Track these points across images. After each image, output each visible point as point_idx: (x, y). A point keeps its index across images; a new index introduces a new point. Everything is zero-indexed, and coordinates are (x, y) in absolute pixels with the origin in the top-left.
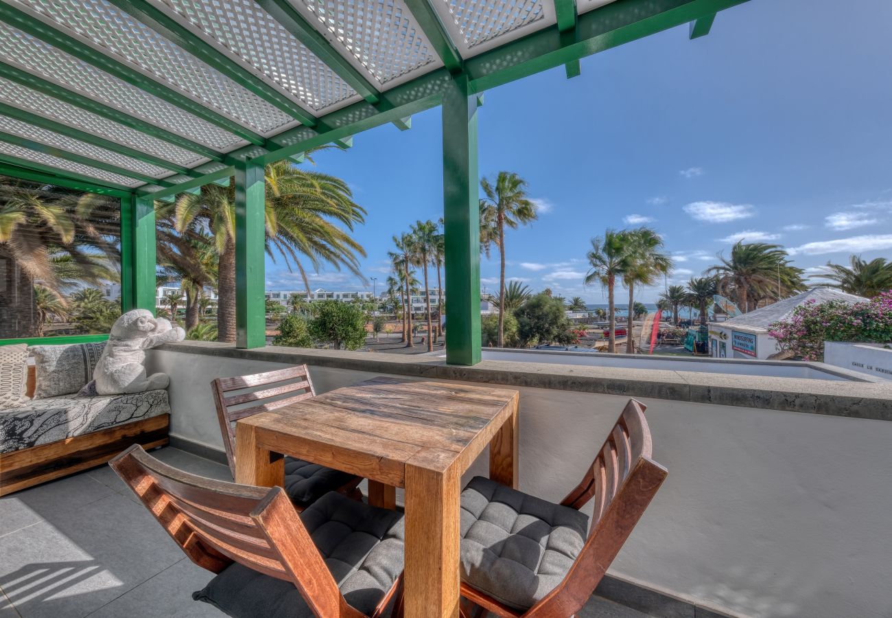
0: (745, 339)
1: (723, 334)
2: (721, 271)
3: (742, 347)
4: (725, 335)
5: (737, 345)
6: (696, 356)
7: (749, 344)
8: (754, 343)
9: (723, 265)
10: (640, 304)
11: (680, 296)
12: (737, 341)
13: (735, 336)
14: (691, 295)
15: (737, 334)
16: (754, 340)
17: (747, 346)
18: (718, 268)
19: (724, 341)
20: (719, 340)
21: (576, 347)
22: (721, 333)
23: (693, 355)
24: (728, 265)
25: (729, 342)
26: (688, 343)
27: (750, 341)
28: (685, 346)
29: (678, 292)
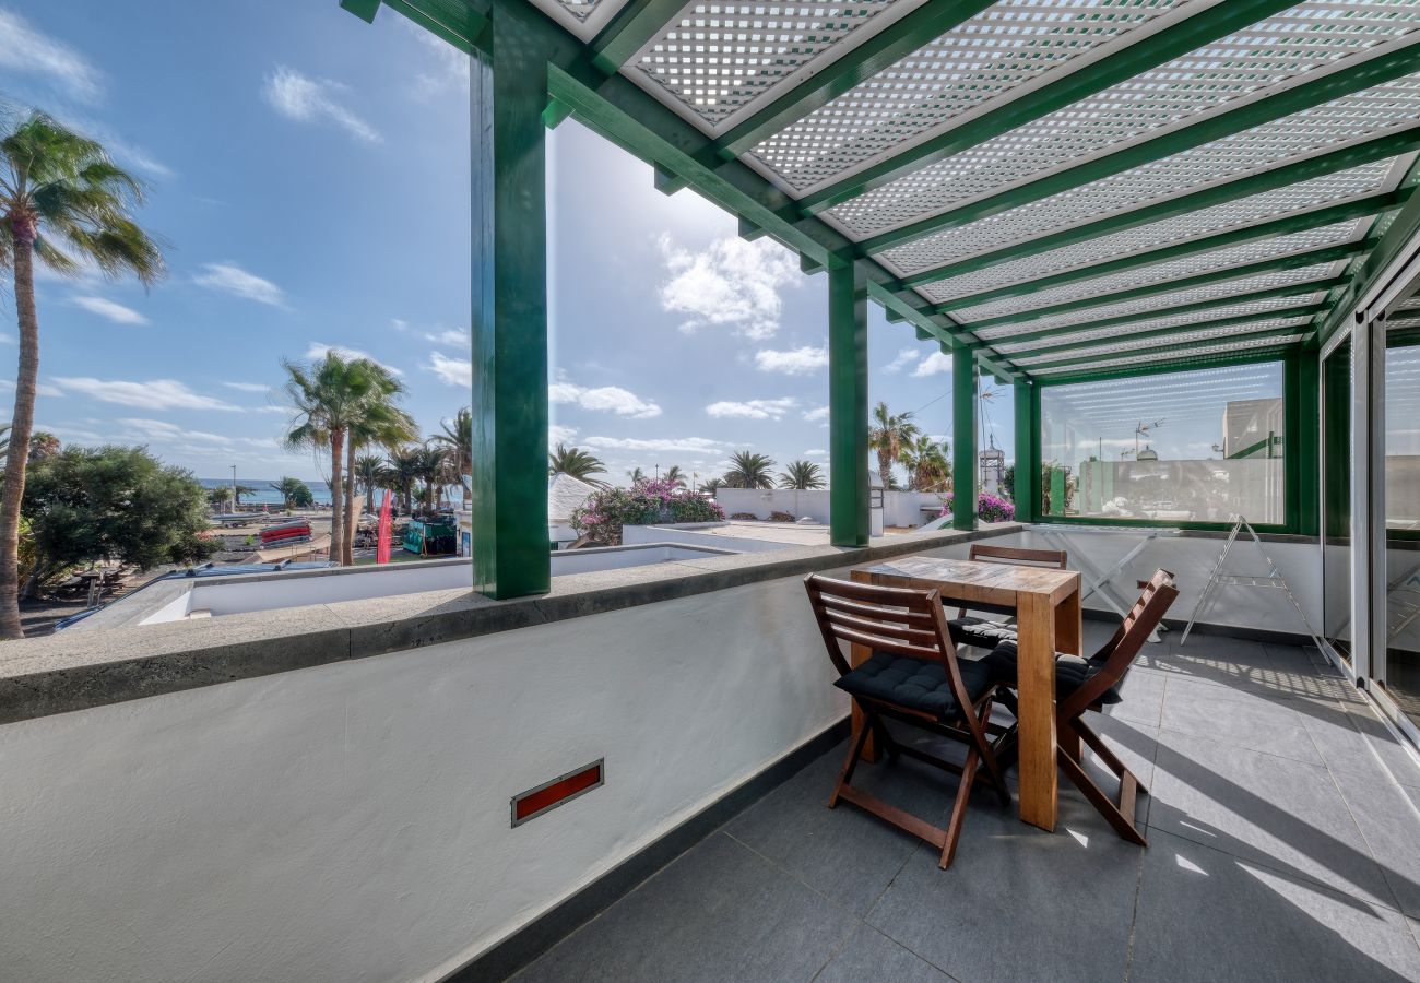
2: (444, 443)
6: (427, 558)
9: (445, 434)
10: (296, 482)
11: (376, 473)
14: (392, 472)
18: (440, 438)
21: (210, 566)
23: (422, 558)
24: (452, 435)
26: (410, 542)
28: (405, 545)
29: (373, 465)
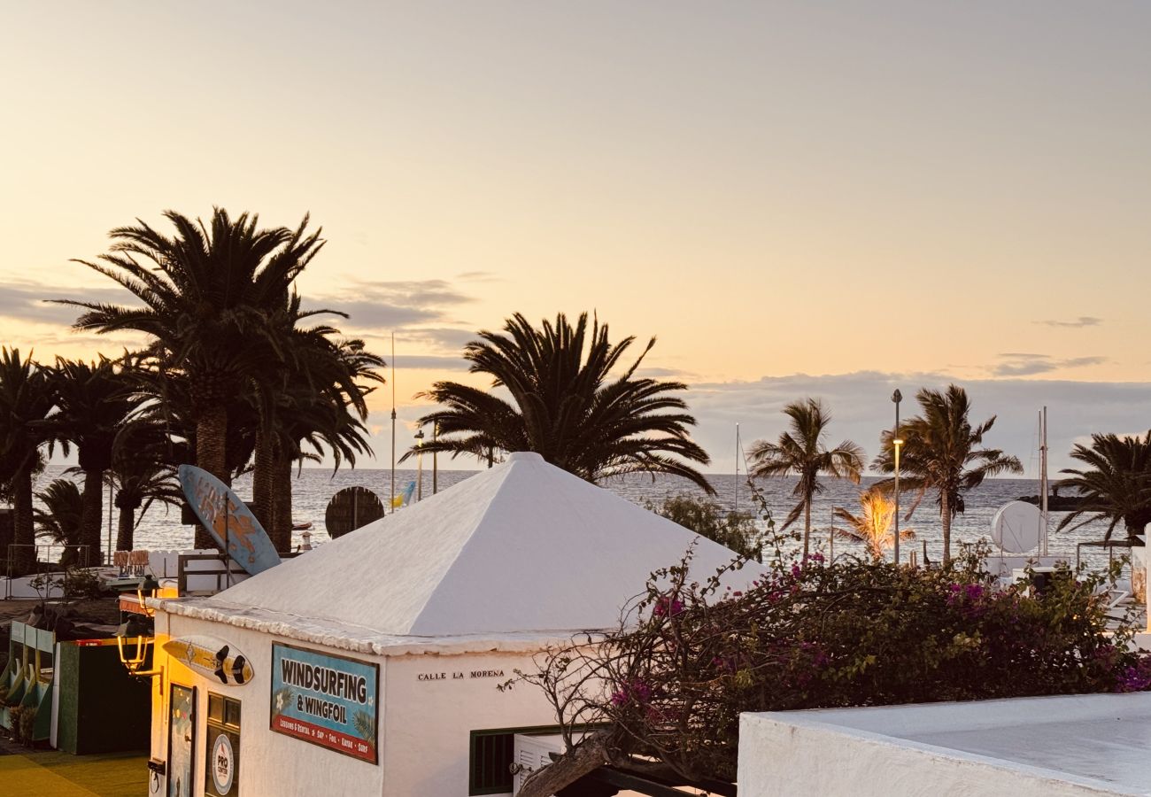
0: (333, 681)
1: (232, 657)
3: (317, 718)
4: (240, 662)
5: (292, 711)
7: (351, 704)
8: (371, 701)
12: (297, 689)
13: (287, 670)
15: (301, 661)
16: (369, 687)
17: (340, 714)
19: (231, 691)
20: (208, 686)
22: (222, 654)
25: (254, 700)
27: (353, 688)
